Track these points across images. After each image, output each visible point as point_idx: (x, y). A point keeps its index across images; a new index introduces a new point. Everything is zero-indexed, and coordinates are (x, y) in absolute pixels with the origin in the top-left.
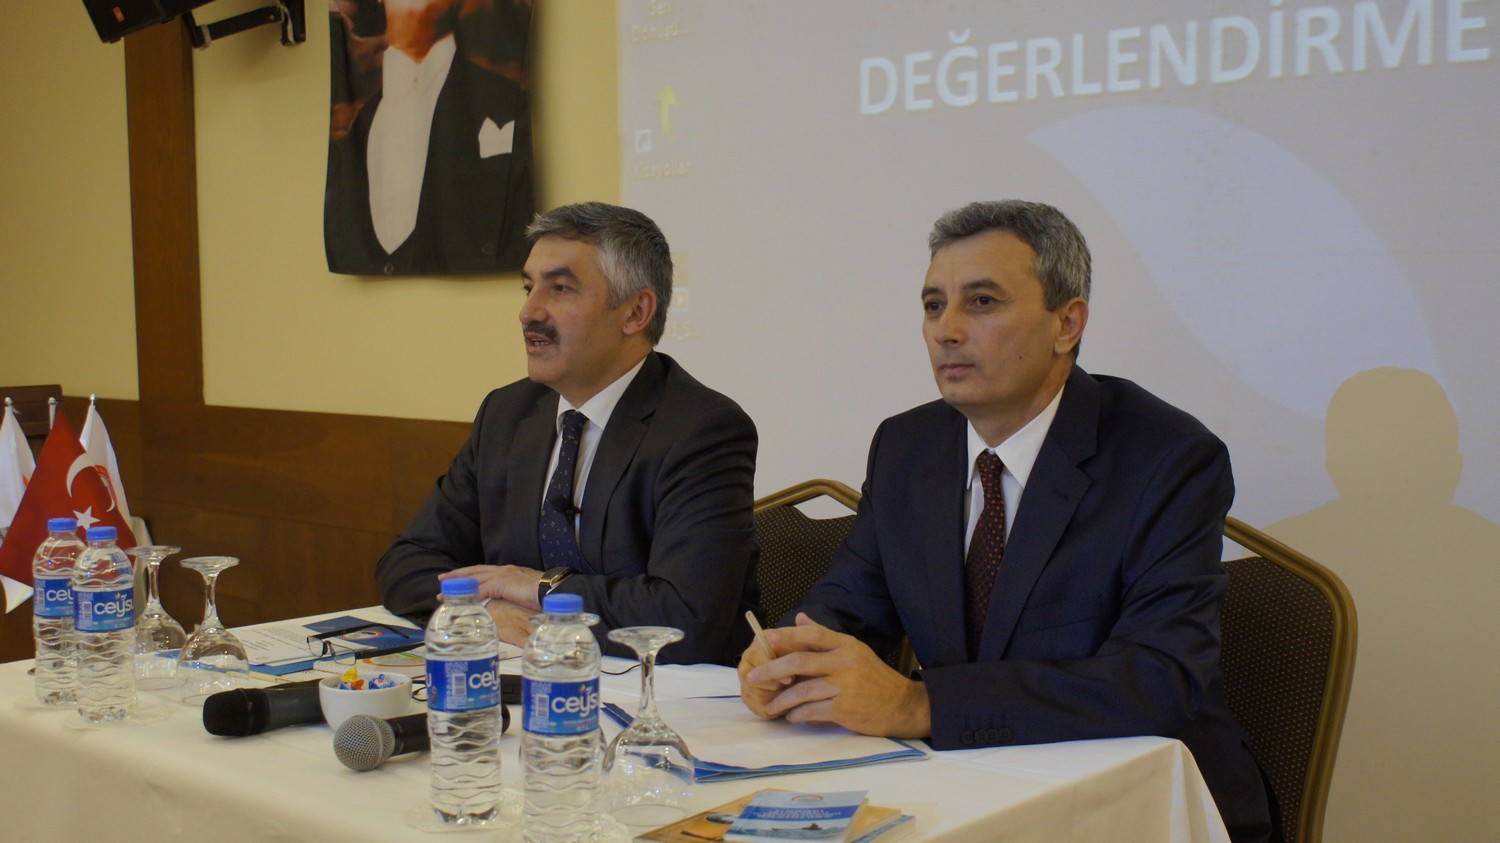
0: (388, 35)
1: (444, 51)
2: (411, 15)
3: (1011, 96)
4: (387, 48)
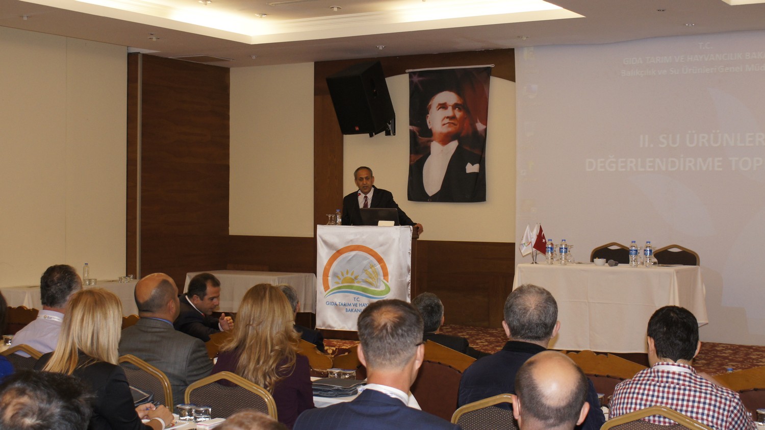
0: (432, 138)
1: (454, 145)
2: (441, 133)
3: (624, 170)
4: (432, 141)
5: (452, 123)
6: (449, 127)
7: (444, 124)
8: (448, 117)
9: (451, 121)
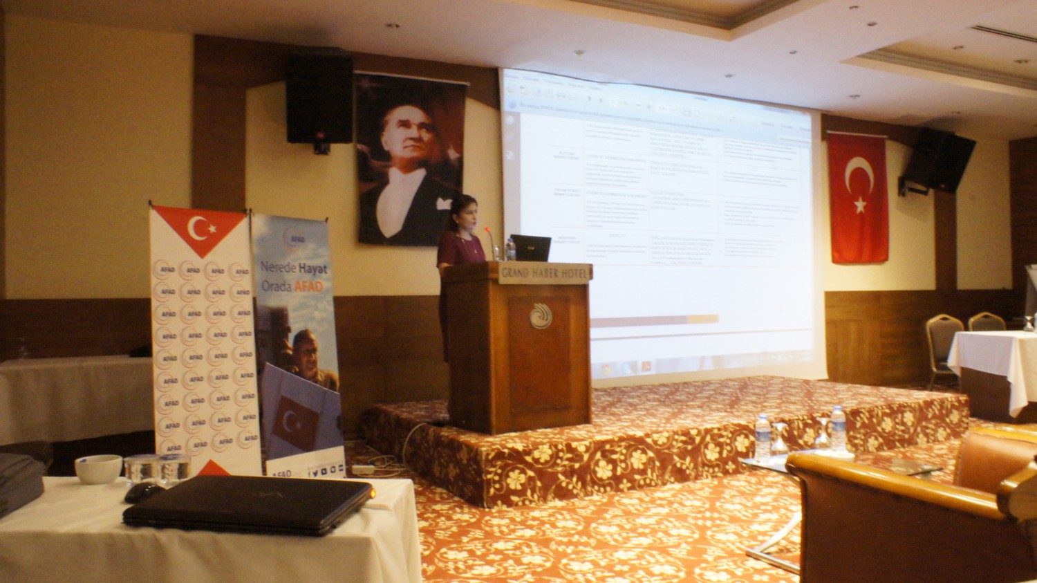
0: (390, 164)
1: (419, 175)
2: (402, 159)
4: (390, 166)
5: (418, 146)
6: (413, 150)
7: (405, 147)
8: (411, 139)
9: (415, 144)
